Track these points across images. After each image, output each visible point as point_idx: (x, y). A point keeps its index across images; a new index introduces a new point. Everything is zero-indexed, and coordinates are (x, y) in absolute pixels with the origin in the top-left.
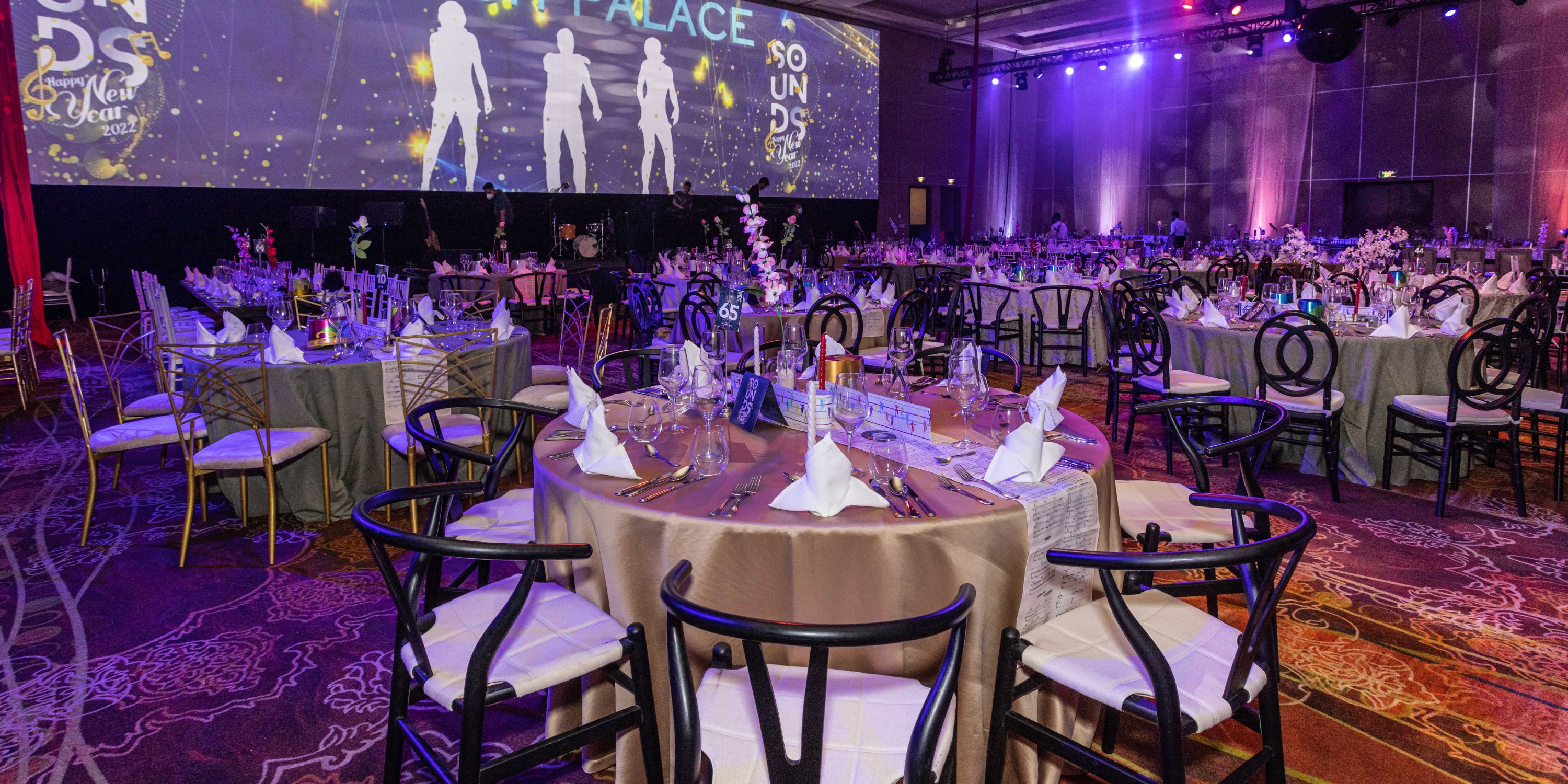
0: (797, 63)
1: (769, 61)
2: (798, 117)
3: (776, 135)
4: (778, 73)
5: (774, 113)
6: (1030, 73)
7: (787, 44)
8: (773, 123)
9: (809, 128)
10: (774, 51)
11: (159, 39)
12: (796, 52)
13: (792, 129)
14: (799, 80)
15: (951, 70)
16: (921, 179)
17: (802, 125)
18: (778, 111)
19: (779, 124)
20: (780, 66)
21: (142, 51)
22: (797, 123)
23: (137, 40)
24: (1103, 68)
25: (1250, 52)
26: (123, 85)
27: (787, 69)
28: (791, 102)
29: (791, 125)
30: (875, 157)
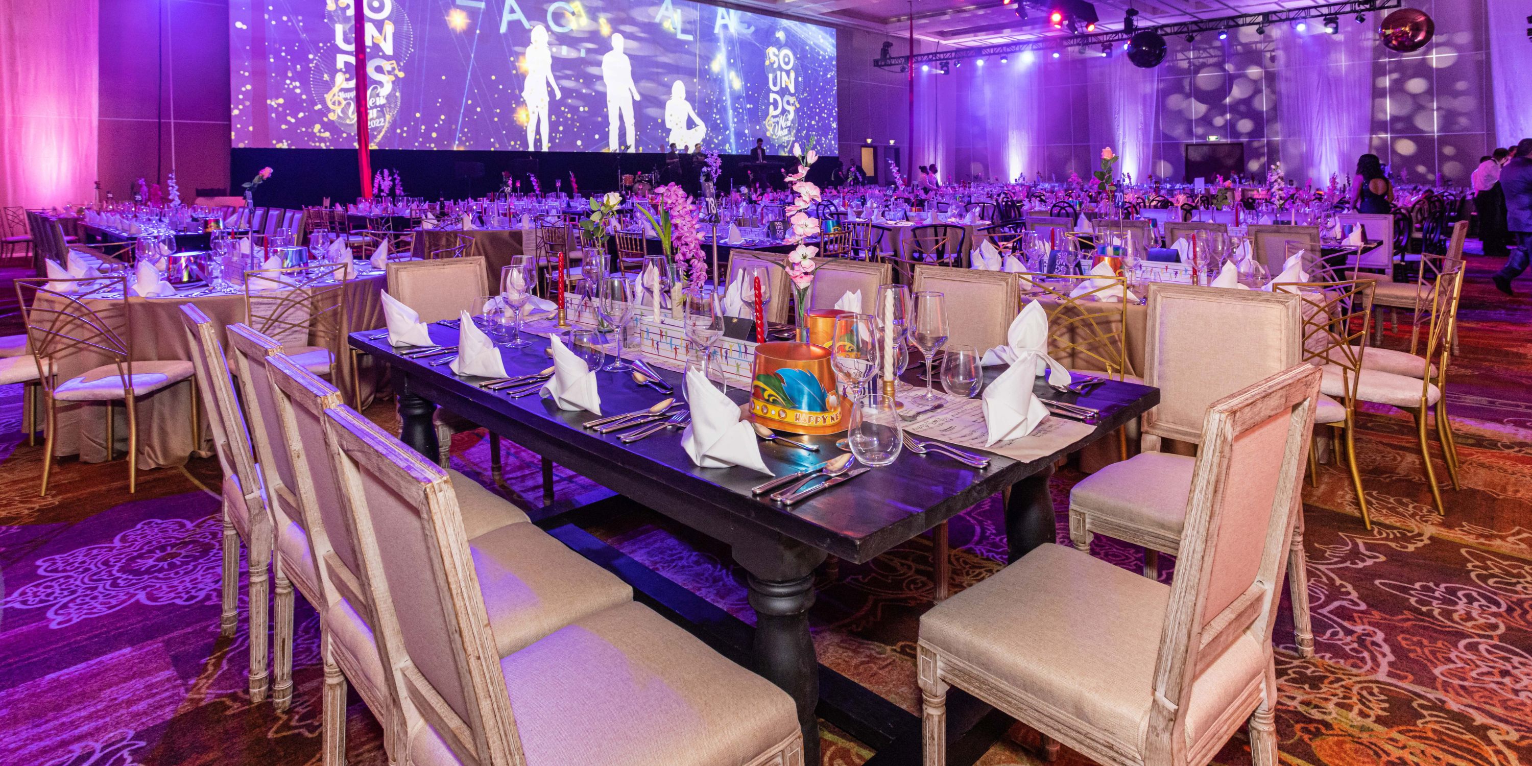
0: (787, 64)
1: (767, 63)
2: (788, 103)
3: (774, 117)
4: (774, 71)
5: (771, 101)
6: (951, 62)
7: (779, 49)
8: (771, 107)
9: (797, 111)
10: (771, 55)
11: (398, 65)
12: (786, 56)
13: (784, 111)
14: (788, 76)
15: (891, 58)
16: (869, 141)
17: (791, 109)
18: (775, 100)
19: (776, 108)
20: (775, 66)
21: (389, 73)
22: (787, 107)
23: (387, 66)
24: (1004, 61)
25: (1104, 55)
26: (378, 95)
27: (780, 68)
28: (783, 92)
29: (783, 109)
30: (834, 125)
